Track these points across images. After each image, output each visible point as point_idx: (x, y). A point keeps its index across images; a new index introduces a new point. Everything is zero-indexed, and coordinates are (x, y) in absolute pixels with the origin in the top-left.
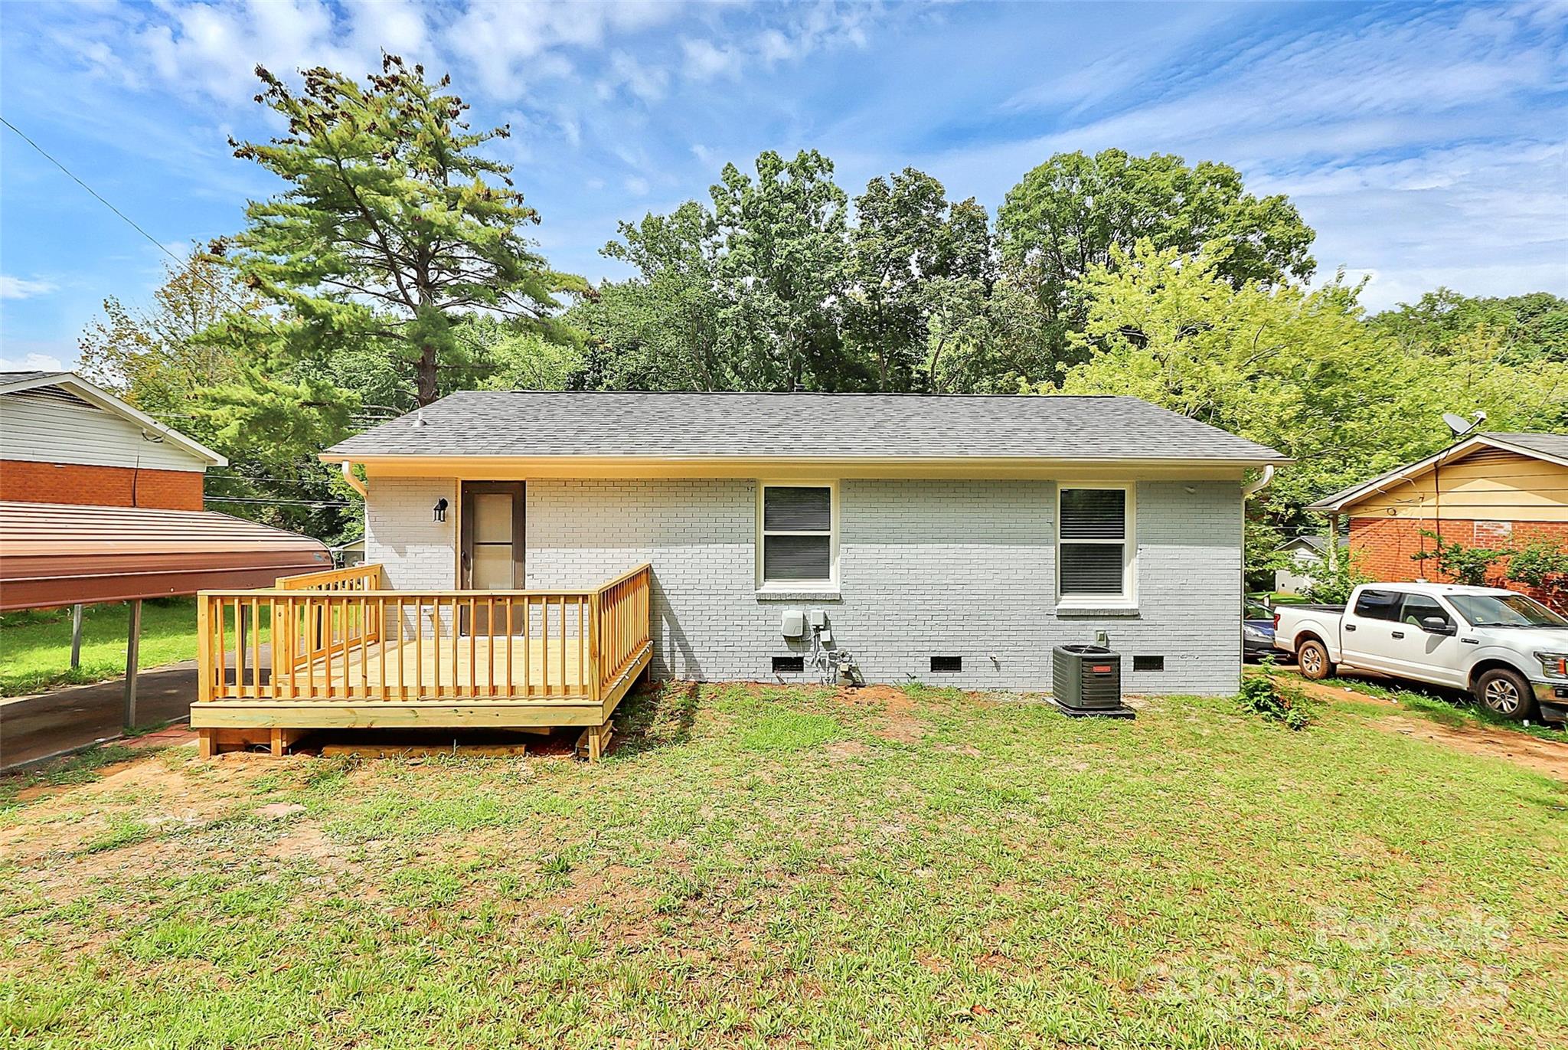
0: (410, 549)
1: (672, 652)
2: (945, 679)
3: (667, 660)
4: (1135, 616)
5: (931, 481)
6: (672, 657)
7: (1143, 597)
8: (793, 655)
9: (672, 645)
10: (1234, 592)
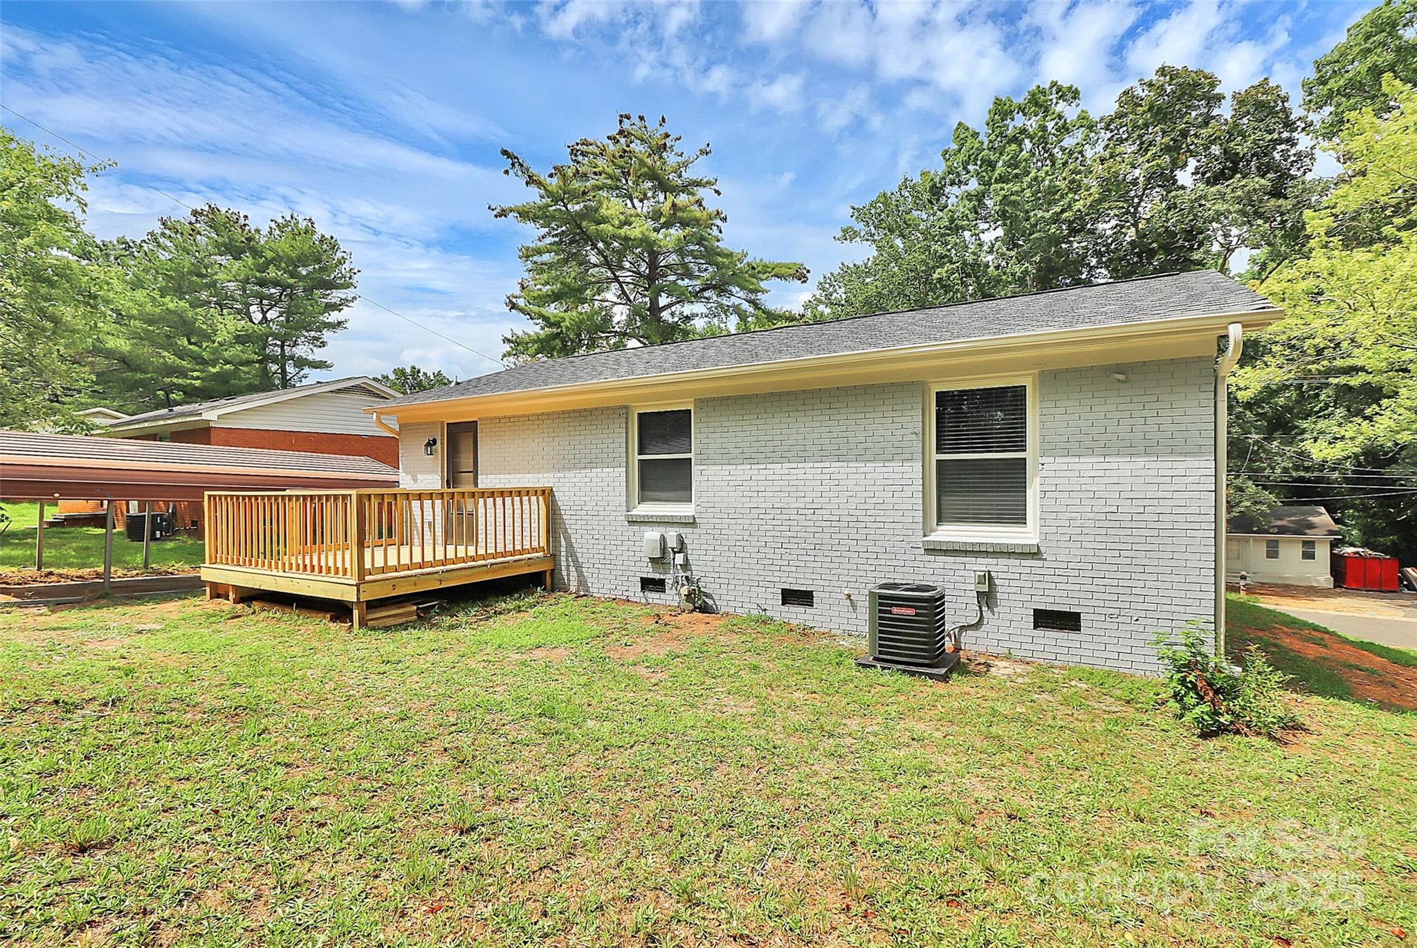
0: (419, 477)
1: (568, 566)
2: (796, 614)
3: (564, 573)
4: (1035, 554)
5: (780, 395)
6: (568, 570)
7: (1046, 530)
8: (657, 576)
9: (567, 560)
10: (1204, 526)
